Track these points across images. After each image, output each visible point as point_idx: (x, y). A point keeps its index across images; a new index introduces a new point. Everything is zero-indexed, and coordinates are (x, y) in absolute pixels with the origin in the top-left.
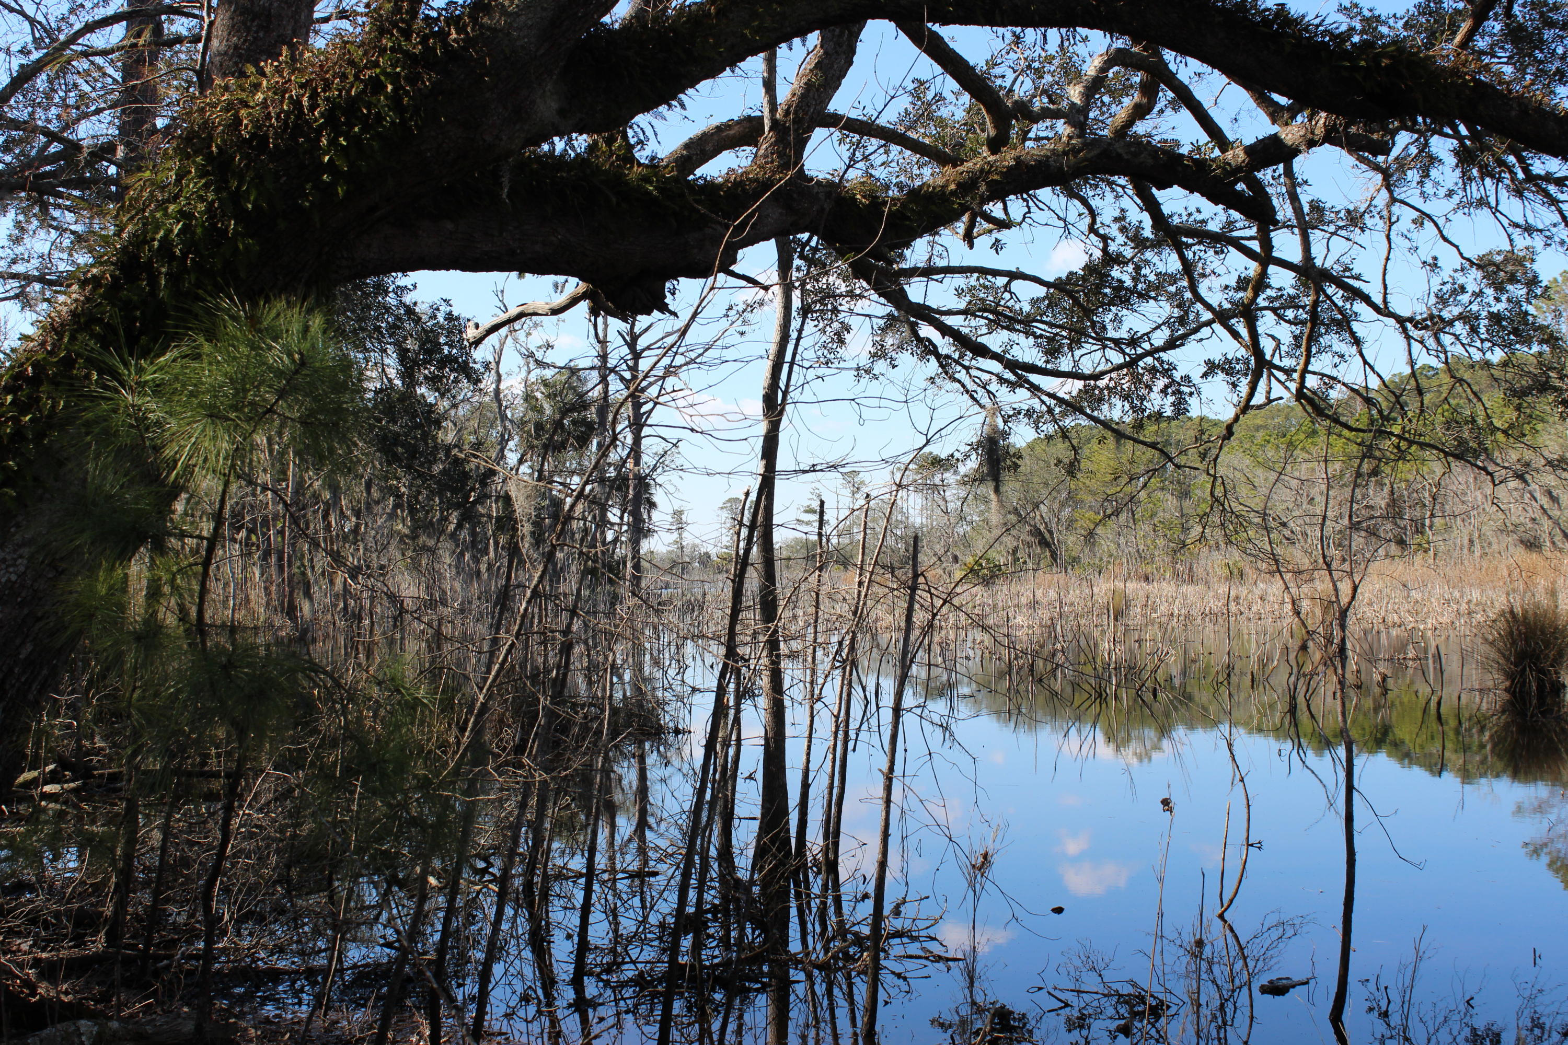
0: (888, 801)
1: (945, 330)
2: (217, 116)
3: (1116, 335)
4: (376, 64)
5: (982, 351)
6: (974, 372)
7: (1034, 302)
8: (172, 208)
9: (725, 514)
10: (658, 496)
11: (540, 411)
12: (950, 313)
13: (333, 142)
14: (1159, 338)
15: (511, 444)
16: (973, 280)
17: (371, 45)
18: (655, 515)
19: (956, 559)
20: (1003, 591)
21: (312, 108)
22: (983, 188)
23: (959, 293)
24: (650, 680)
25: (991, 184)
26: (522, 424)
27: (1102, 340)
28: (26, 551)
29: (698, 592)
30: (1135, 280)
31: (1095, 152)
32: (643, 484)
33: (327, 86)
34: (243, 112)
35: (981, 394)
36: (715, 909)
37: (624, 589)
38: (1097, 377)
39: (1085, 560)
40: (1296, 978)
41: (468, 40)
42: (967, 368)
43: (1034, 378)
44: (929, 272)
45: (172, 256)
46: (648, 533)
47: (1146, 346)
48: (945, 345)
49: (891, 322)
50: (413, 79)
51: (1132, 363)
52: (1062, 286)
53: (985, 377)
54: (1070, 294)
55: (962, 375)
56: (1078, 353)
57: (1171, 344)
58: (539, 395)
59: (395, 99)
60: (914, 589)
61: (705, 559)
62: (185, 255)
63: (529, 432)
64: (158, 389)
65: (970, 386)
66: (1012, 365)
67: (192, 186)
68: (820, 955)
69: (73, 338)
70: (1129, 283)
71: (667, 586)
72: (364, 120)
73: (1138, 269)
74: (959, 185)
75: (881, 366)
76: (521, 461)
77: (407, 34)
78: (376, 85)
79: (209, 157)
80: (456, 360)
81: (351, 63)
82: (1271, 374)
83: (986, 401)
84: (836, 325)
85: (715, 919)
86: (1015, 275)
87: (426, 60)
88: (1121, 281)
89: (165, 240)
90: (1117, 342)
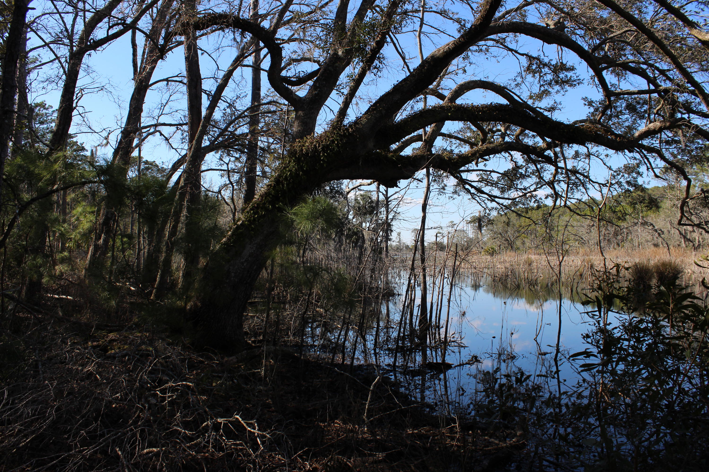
0: (449, 306)
1: (472, 187)
2: (298, 149)
3: (520, 187)
4: (333, 137)
5: (483, 192)
6: (481, 198)
7: (498, 177)
8: (287, 169)
9: (413, 234)
10: (393, 228)
11: (359, 203)
12: (474, 181)
13: (323, 154)
14: (532, 188)
15: (351, 213)
16: (481, 172)
17: (332, 132)
18: (392, 234)
19: (482, 248)
20: (496, 258)
21: (319, 147)
22: (478, 155)
23: (478, 175)
24: (391, 282)
25: (480, 154)
26: (354, 207)
27: (516, 189)
28: (255, 245)
29: (405, 257)
30: (526, 172)
31: (507, 145)
32: (389, 225)
33: (322, 142)
34: (303, 148)
35: (482, 203)
36: (408, 335)
37: (383, 256)
38: (516, 198)
39: (521, 249)
40: (549, 352)
41: (353, 131)
42: (479, 196)
43: (496, 200)
44: (468, 171)
45: (287, 180)
46: (390, 240)
47: (529, 190)
48: (473, 191)
49: (458, 185)
50: (341, 140)
51: (525, 195)
52: (505, 174)
53: (484, 199)
54: (507, 176)
55: (477, 198)
56: (510, 192)
57: (535, 190)
58: (359, 199)
59: (337, 145)
60: (456, 256)
61: (407, 247)
62: (290, 179)
63: (356, 209)
64: (295, 214)
65: (479, 201)
66: (490, 196)
67: (292, 164)
68: (433, 344)
69: (265, 198)
70: (524, 173)
71: (396, 255)
72: (330, 149)
73: (526, 169)
74: (471, 154)
75: (455, 196)
76: (353, 218)
77: (340, 130)
78: (333, 142)
79: (296, 157)
80: (339, 192)
81: (327, 136)
82: (561, 199)
83: (484, 205)
84: (443, 184)
85: (408, 338)
86: (491, 172)
87: (344, 135)
88: (522, 173)
89: (286, 176)
90: (520, 189)
